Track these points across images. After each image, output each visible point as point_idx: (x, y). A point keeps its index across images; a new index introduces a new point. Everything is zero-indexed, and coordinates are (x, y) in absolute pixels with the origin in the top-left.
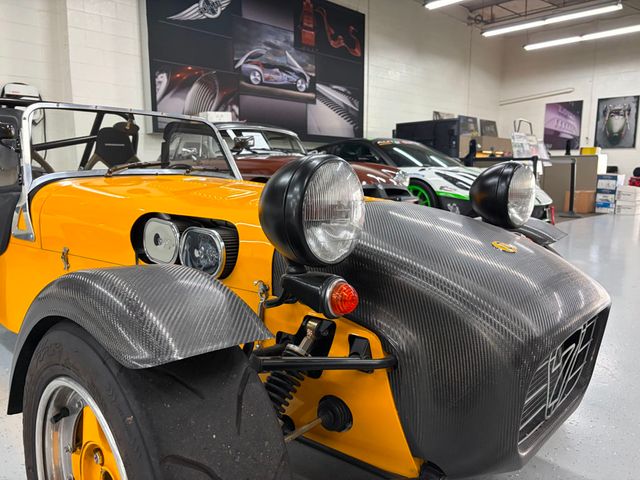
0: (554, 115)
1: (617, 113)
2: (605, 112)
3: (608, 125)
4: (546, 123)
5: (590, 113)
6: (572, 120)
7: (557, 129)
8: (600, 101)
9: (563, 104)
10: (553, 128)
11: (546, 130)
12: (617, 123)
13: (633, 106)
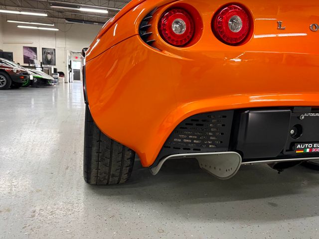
0: (26, 51)
1: (49, 53)
2: (45, 52)
3: (46, 57)
4: (24, 53)
5: (39, 52)
6: (33, 53)
7: (29, 56)
8: (43, 48)
9: (29, 47)
10: (27, 55)
11: (24, 56)
12: (49, 57)
13: (54, 52)
